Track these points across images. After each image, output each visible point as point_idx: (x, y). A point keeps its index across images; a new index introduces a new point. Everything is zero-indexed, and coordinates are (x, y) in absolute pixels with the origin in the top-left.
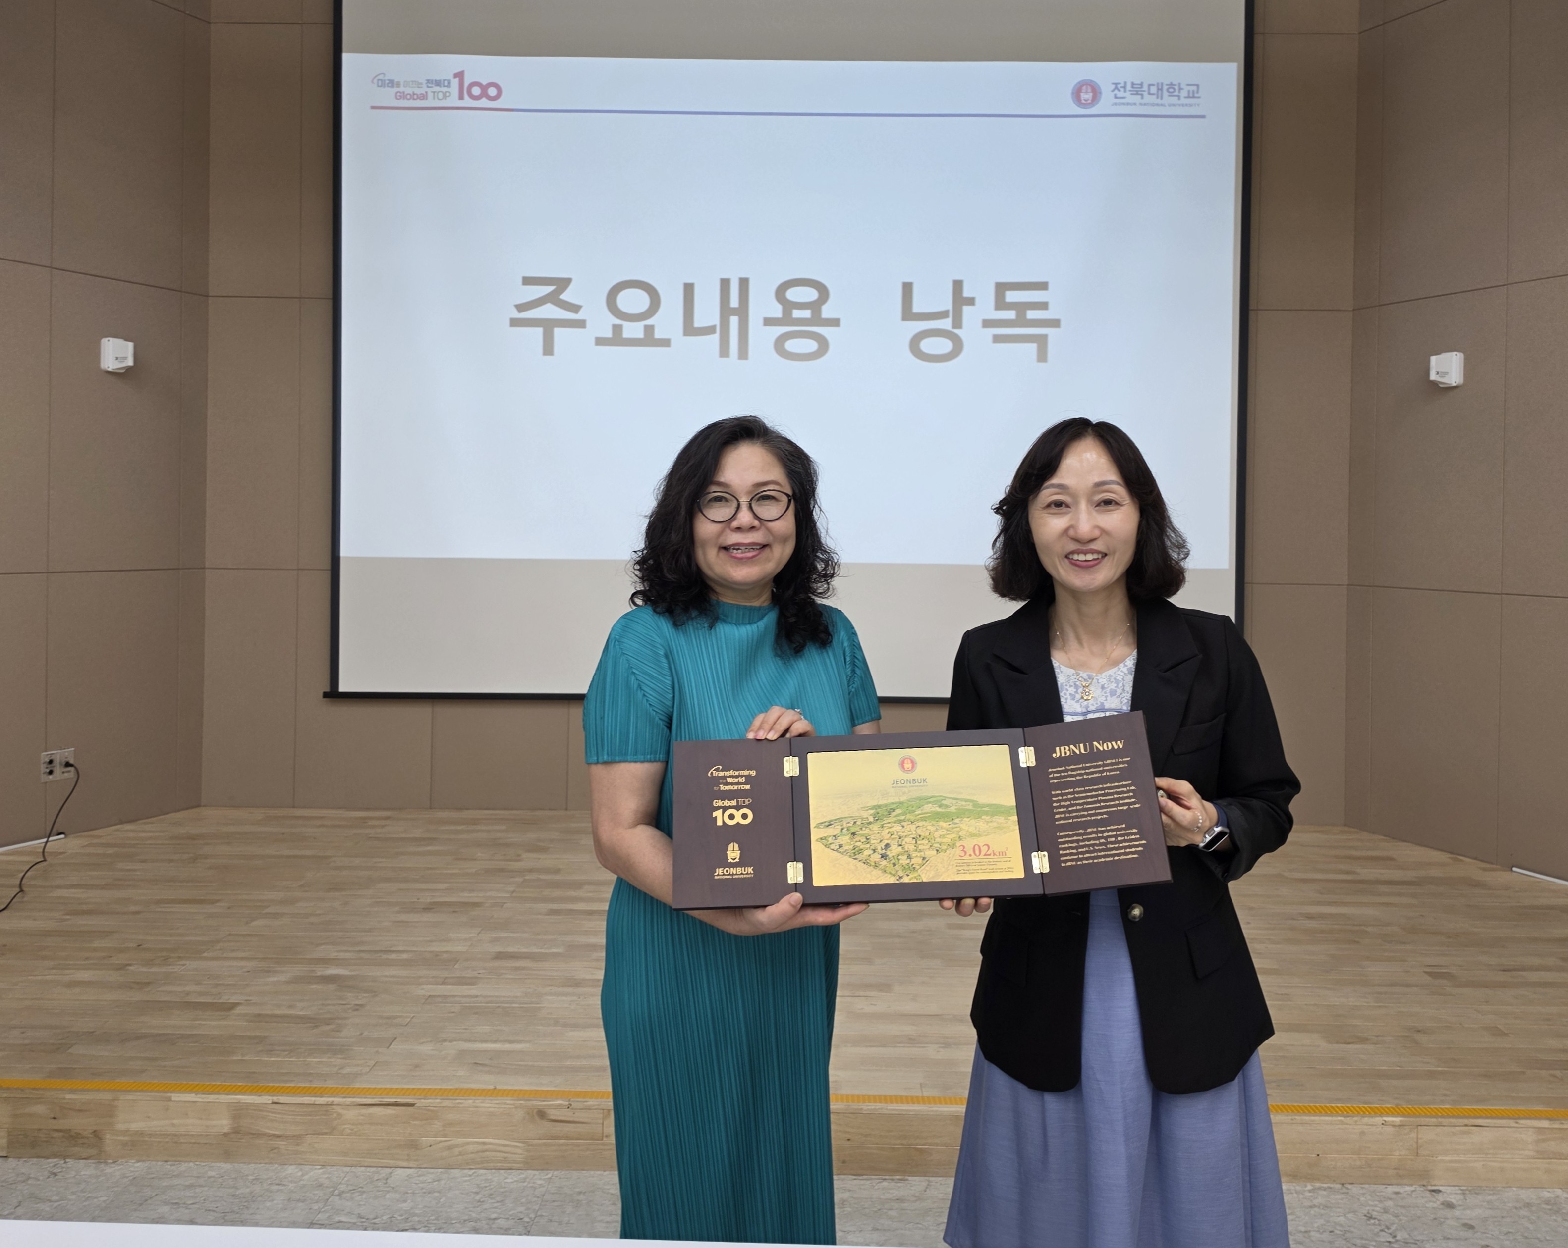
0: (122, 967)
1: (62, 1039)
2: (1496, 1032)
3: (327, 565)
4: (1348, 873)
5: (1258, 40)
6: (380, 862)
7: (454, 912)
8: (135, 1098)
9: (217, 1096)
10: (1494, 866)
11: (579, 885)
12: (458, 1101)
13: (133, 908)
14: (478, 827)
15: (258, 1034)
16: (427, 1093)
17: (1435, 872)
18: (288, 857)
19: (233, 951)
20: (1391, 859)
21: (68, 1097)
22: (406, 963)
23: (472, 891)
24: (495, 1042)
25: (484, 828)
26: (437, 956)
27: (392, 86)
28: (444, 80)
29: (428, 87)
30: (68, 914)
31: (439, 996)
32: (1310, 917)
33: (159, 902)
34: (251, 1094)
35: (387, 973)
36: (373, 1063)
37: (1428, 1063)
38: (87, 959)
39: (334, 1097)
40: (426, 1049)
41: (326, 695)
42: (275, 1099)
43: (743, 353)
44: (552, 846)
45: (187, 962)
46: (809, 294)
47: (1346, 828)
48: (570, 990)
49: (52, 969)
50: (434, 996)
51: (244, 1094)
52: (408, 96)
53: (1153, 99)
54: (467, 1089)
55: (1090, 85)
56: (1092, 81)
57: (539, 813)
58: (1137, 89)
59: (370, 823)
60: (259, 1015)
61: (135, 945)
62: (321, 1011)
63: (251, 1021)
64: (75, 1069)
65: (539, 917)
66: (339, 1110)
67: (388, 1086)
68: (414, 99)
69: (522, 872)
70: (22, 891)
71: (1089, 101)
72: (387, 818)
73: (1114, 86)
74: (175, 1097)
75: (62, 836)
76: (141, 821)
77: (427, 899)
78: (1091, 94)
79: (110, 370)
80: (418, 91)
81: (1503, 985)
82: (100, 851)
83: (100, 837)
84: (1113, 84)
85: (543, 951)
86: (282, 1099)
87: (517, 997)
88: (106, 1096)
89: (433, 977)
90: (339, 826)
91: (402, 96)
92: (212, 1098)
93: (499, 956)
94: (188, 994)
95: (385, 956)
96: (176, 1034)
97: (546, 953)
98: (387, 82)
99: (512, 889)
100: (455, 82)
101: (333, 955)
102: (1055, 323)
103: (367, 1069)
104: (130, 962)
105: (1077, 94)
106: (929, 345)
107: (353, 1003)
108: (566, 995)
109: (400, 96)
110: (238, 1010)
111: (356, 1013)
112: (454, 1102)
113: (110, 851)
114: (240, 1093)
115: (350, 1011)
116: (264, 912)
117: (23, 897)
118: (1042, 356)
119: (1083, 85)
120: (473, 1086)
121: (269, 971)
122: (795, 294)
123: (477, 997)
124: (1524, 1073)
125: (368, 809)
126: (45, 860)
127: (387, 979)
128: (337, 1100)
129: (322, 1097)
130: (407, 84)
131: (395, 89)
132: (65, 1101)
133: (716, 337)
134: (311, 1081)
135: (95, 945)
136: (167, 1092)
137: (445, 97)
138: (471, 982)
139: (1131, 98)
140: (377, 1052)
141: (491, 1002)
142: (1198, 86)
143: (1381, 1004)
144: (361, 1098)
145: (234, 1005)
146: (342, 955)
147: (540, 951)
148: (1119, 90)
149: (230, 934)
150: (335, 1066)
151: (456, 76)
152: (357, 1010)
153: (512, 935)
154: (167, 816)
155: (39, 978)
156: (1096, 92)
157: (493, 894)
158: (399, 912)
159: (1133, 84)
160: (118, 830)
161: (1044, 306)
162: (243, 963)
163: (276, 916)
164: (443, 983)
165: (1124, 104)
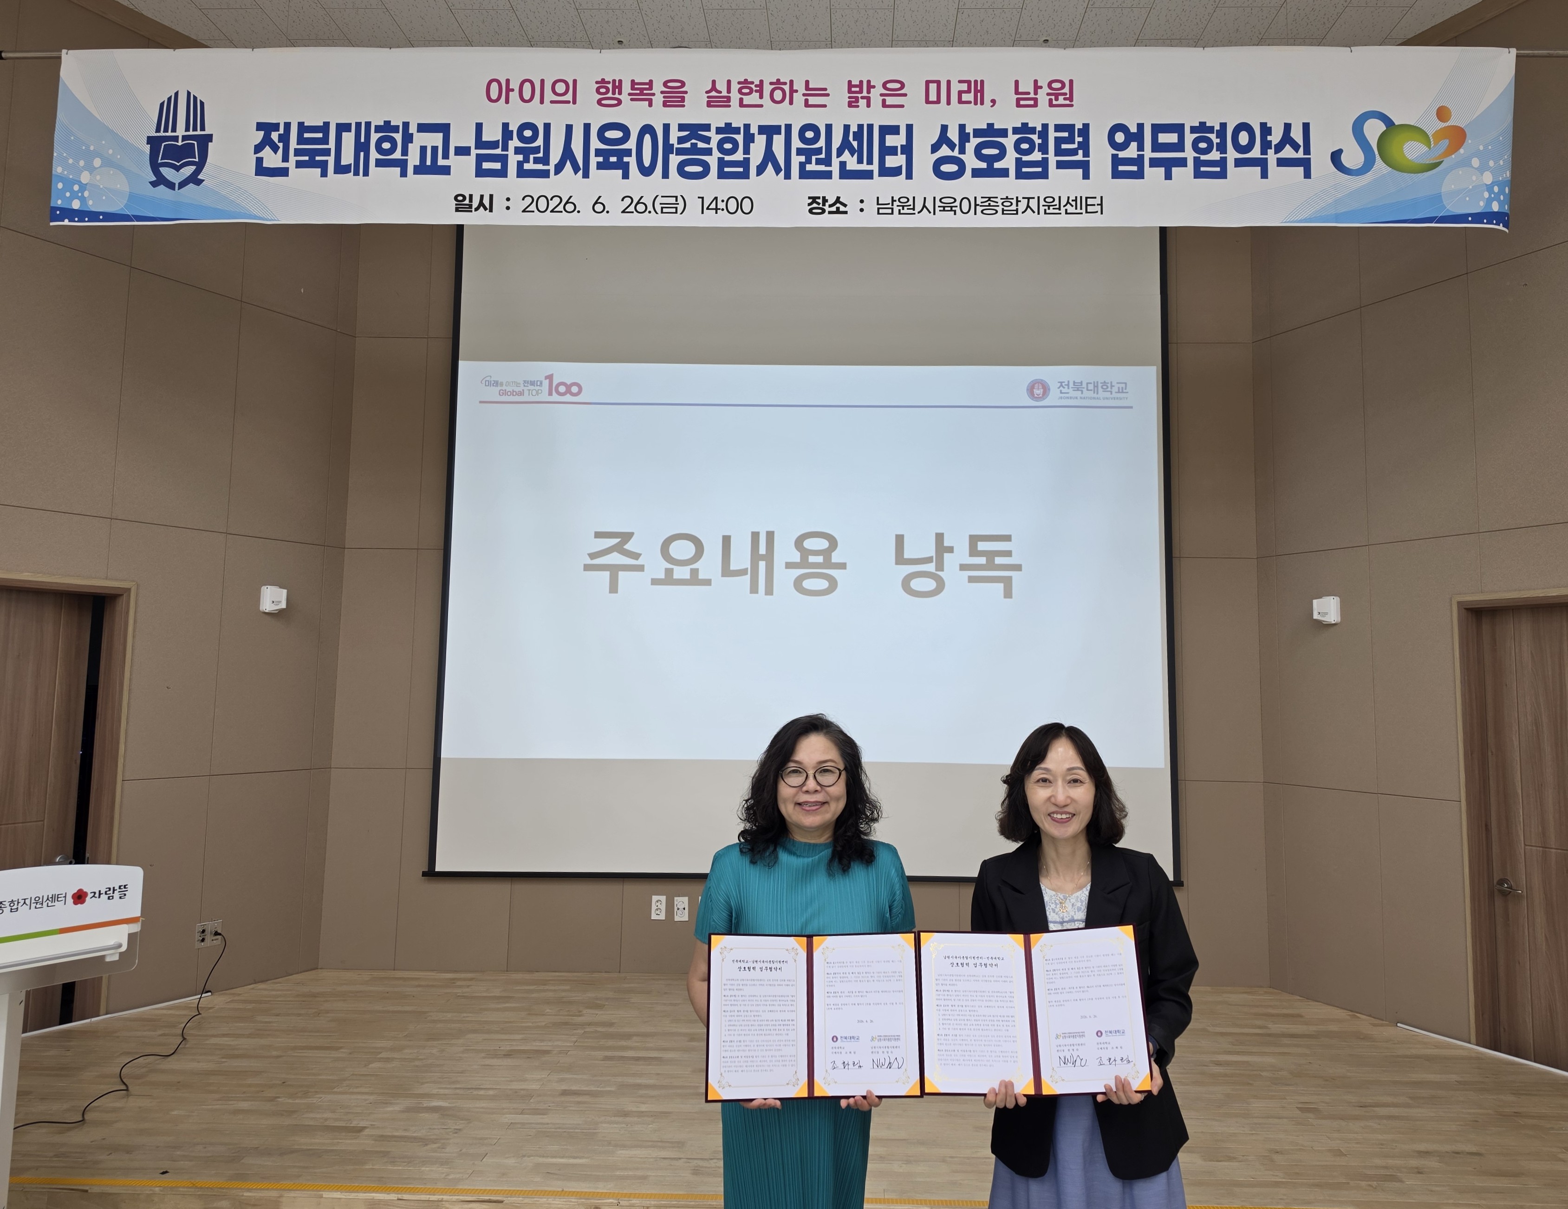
0: (273, 1099)
1: (234, 1153)
2: (1339, 1153)
3: (430, 764)
4: (1260, 1027)
5: (1172, 348)
6: (467, 1017)
7: (528, 1057)
8: (296, 1195)
9: (356, 1194)
10: (1384, 1022)
11: (628, 1036)
12: (535, 1199)
13: (275, 1053)
14: (547, 987)
15: (383, 1149)
16: (512, 1193)
17: (1334, 1028)
18: (393, 1012)
19: (357, 1087)
20: (1300, 1016)
21: (246, 1194)
22: (492, 1098)
23: (542, 1041)
24: (563, 1157)
25: (553, 988)
26: (516, 1092)
27: (497, 386)
28: (537, 381)
29: (524, 386)
30: (223, 1058)
31: (518, 1123)
32: (1218, 1064)
33: (294, 1048)
34: (381, 1192)
35: (477, 1105)
36: (471, 1171)
37: (1277, 1176)
38: (244, 1093)
39: (443, 1195)
40: (511, 1161)
41: (424, 874)
42: (400, 1196)
43: (769, 591)
44: (607, 1003)
45: (323, 1096)
46: (823, 544)
47: (1271, 990)
48: (621, 1119)
49: (219, 1100)
50: (515, 1123)
51: (377, 1192)
52: (509, 393)
53: (1091, 394)
54: (542, 1191)
55: (1041, 383)
56: (1042, 380)
57: (596, 975)
58: (1078, 386)
59: (459, 983)
60: (382, 1136)
61: (280, 1082)
62: (428, 1134)
63: (376, 1140)
64: (248, 1174)
65: (597, 1062)
66: (447, 1205)
67: (483, 1188)
68: (513, 395)
69: (583, 1025)
70: (184, 1039)
71: (1041, 396)
72: (471, 979)
73: (1059, 384)
74: (326, 1195)
75: (209, 994)
76: (269, 982)
77: (506, 1047)
78: (1042, 390)
79: (267, 611)
80: (517, 389)
81: (1356, 1118)
82: (241, 1006)
83: (239, 995)
84: (1059, 382)
85: (599, 1089)
86: (406, 1197)
87: (579, 1124)
88: (274, 1194)
89: (514, 1109)
90: (433, 986)
91: (505, 393)
92: (353, 1195)
93: (565, 1093)
94: (326, 1120)
95: (475, 1092)
96: (321, 1149)
97: (601, 1091)
98: (492, 382)
99: (575, 1039)
100: (546, 383)
101: (435, 1091)
102: (1018, 568)
103: (467, 1176)
104: (277, 1095)
105: (1031, 390)
106: (918, 584)
107: (453, 1128)
108: (617, 1123)
109: (503, 393)
110: (367, 1132)
111: (456, 1135)
112: (533, 1199)
113: (249, 1006)
114: (373, 1192)
115: (451, 1134)
116: (378, 1057)
117: (186, 1044)
118: (1008, 594)
119: (1036, 383)
120: (546, 1188)
121: (387, 1103)
122: (810, 544)
123: (548, 1124)
124: (1348, 1183)
125: (455, 972)
126: (200, 1014)
127: (478, 1110)
128: (445, 1197)
129: (434, 1195)
130: (508, 384)
131: (499, 388)
132: (243, 1198)
133: (748, 577)
134: (425, 1184)
135: (249, 1082)
136: (320, 1191)
137: (537, 393)
138: (543, 1112)
139: (1073, 393)
140: (474, 1164)
141: (559, 1128)
142: (1126, 383)
143: (1254, 1132)
144: (463, 1196)
145: (362, 1129)
146: (442, 1091)
147: (597, 1089)
148: (1064, 388)
149: (353, 1075)
150: (443, 1173)
151: (546, 378)
152: (456, 1133)
153: (575, 1076)
154: (290, 977)
155: (210, 1107)
156: (1046, 389)
157: (559, 1043)
158: (484, 1058)
159: (1074, 382)
160: (253, 989)
161: (1008, 554)
162: (366, 1097)
163: (388, 1060)
164: (522, 1113)
165: (1068, 398)
